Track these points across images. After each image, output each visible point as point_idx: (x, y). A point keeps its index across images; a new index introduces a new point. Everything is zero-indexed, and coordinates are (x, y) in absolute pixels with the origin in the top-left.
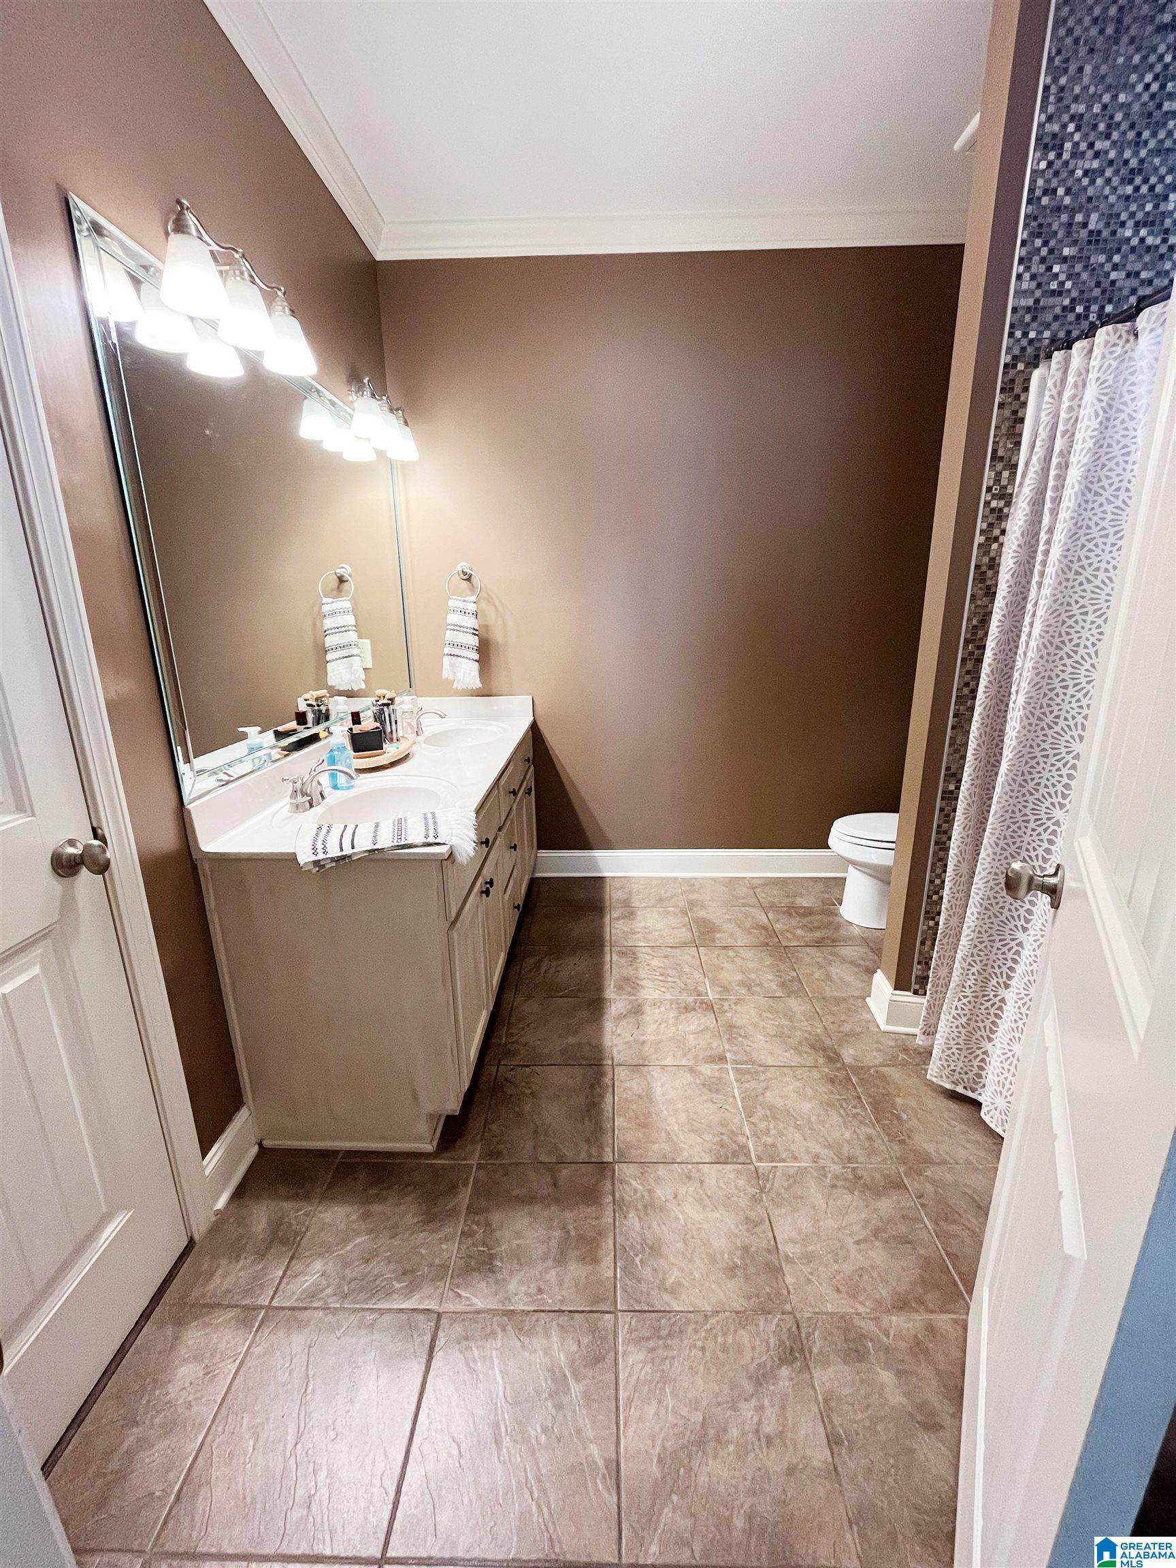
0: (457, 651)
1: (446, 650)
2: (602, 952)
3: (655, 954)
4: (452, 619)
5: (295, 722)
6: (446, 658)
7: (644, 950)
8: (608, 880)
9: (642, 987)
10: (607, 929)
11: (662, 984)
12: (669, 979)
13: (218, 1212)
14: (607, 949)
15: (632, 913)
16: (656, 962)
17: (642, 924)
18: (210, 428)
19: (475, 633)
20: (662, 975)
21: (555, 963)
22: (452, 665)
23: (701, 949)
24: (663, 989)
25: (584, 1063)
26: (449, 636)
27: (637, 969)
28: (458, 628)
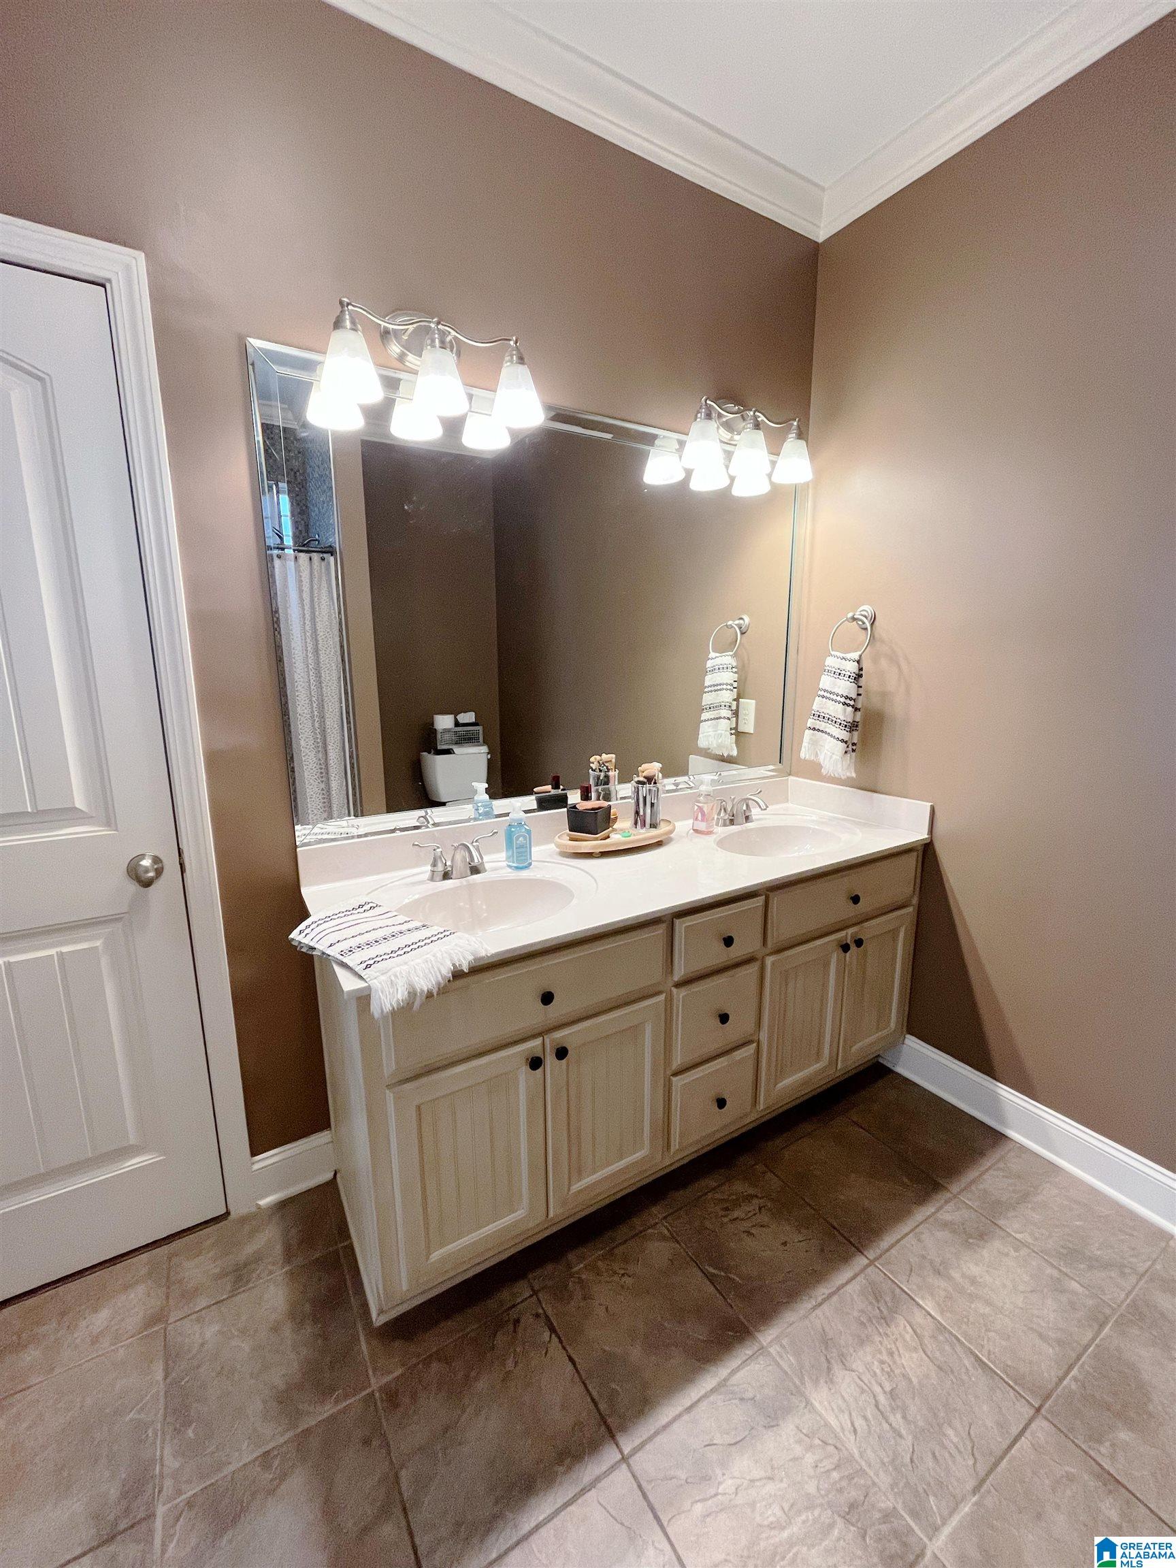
0: (821, 725)
1: (810, 723)
2: (846, 1259)
3: (930, 1345)
4: (826, 682)
5: (550, 786)
6: (808, 732)
7: (919, 1318)
8: (1010, 1145)
9: (831, 1381)
10: (904, 1228)
11: (870, 1412)
12: (897, 1419)
13: (259, 1207)
14: (861, 1261)
15: (982, 1236)
16: (911, 1362)
17: (975, 1270)
18: (410, 502)
19: (849, 702)
20: (892, 1394)
21: (764, 1218)
22: (814, 743)
23: (1040, 1425)
24: (859, 1423)
25: (602, 1406)
26: (818, 704)
27: (862, 1342)
28: (828, 695)
